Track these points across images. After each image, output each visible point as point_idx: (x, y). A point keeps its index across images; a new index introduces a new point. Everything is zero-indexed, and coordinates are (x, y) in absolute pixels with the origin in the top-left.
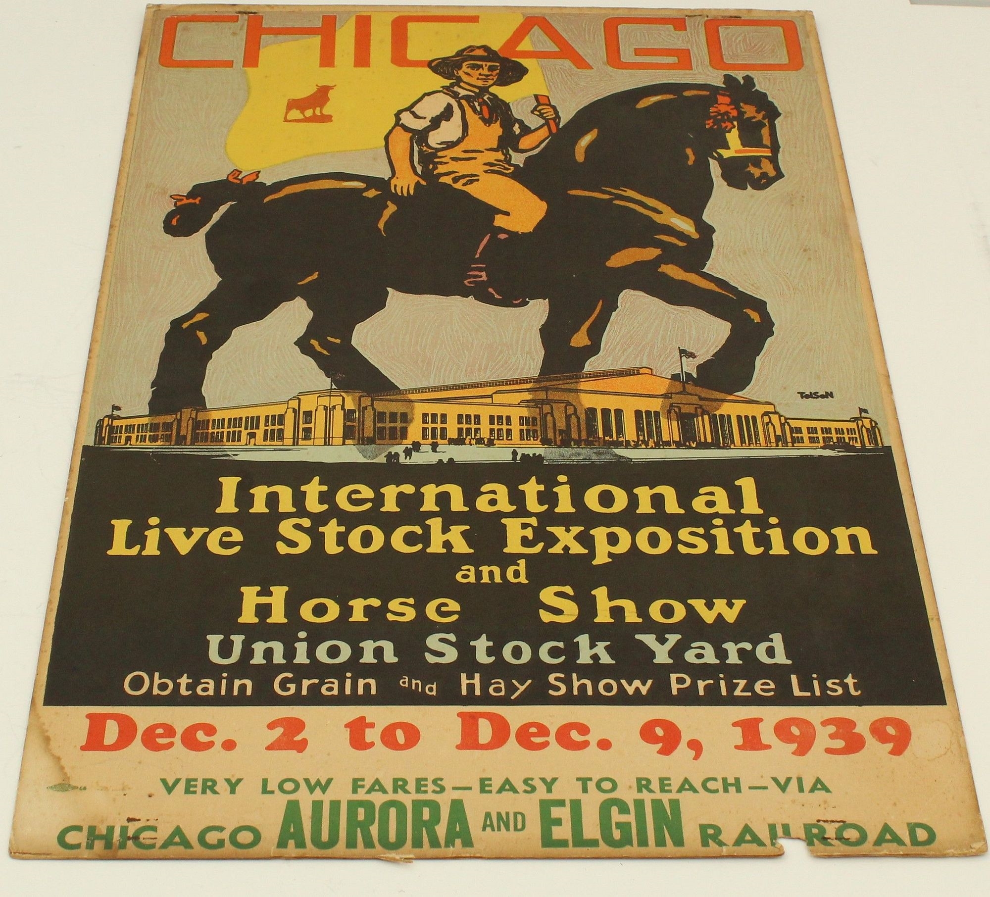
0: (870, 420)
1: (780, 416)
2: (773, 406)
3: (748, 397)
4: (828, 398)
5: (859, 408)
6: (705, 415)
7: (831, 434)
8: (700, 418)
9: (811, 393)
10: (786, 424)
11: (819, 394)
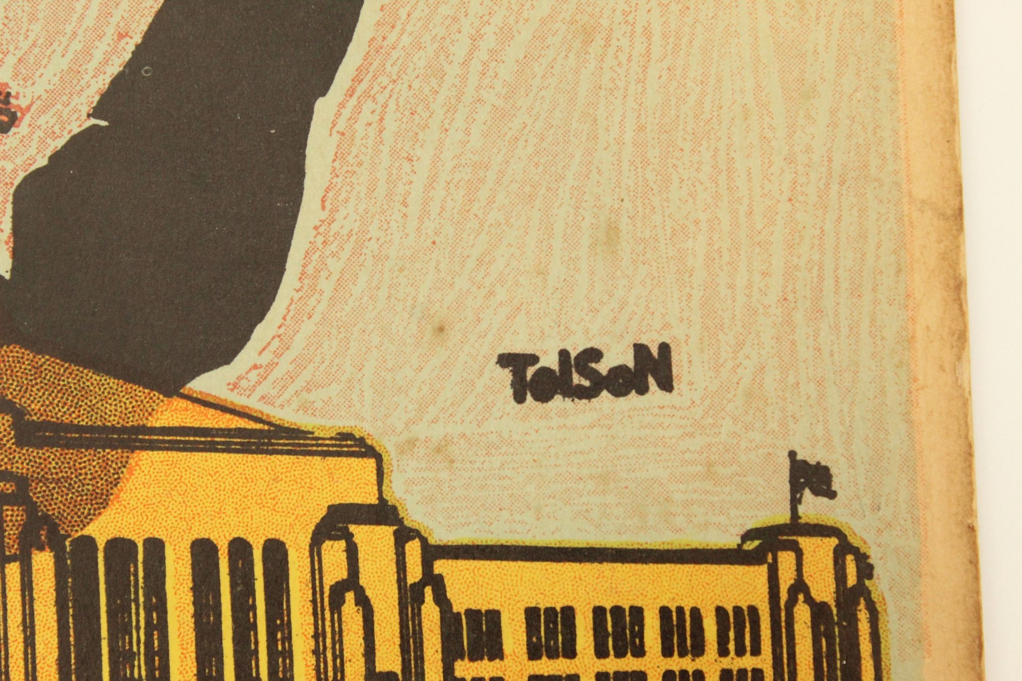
0: (834, 541)
1: (404, 535)
2: (371, 463)
3: (253, 403)
4: (643, 390)
5: (792, 454)
6: (41, 549)
7: (639, 652)
8: (13, 571)
9: (564, 354)
10: (428, 591)
11: (603, 367)
